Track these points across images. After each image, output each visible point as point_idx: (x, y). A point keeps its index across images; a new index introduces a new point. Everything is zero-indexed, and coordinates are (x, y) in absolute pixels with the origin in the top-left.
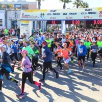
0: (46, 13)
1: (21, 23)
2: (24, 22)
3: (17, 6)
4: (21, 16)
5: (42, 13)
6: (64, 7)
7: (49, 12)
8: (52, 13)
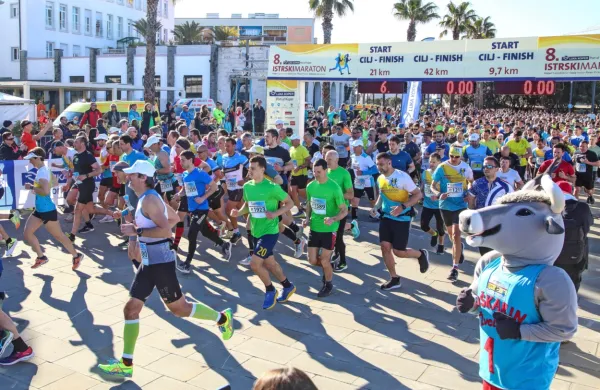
0: (354, 56)
1: (269, 90)
2: (279, 87)
3: (248, 32)
4: (271, 65)
5: (343, 55)
6: (411, 35)
7: (367, 53)
8: (377, 55)
